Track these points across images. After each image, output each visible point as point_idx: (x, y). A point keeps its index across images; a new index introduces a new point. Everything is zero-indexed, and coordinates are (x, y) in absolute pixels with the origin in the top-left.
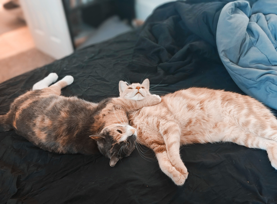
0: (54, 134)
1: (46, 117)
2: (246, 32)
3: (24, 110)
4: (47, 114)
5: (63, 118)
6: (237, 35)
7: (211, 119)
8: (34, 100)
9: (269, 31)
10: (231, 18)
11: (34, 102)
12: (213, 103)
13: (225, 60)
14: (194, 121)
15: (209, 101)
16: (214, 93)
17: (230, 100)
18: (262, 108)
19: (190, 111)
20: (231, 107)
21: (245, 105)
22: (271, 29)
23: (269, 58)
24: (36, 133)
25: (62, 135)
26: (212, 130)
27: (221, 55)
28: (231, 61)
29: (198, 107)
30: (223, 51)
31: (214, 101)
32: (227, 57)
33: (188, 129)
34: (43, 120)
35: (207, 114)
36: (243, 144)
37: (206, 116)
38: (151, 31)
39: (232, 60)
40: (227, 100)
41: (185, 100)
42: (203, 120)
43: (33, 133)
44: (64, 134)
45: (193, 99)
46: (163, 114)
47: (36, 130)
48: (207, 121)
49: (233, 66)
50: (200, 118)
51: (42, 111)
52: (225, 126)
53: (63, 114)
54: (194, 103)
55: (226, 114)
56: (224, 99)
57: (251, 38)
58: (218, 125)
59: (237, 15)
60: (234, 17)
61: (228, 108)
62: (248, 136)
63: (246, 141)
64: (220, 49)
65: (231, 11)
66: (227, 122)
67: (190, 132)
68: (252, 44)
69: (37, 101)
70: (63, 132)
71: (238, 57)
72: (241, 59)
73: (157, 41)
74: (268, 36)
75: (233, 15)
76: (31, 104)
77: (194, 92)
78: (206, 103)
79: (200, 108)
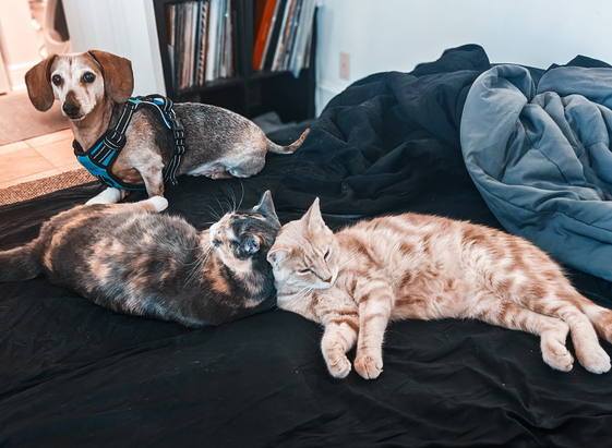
0: (123, 269)
1: (115, 241)
2: (519, 121)
3: (72, 231)
4: (118, 237)
5: (145, 244)
6: (500, 125)
7: (441, 272)
8: (92, 215)
9: (566, 123)
10: (489, 94)
11: (92, 219)
12: (445, 240)
13: (476, 171)
14: (414, 274)
15: (439, 237)
16: (449, 224)
17: (479, 239)
18: (544, 260)
19: (406, 256)
20: (480, 251)
21: (508, 251)
22: (571, 120)
23: (563, 170)
24: (93, 266)
25: (136, 274)
26: (442, 294)
27: (468, 161)
28: (486, 172)
29: (419, 247)
30: (472, 153)
31: (448, 236)
32: (478, 164)
33: (406, 292)
34: (110, 244)
35: (435, 260)
36: (496, 321)
37: (433, 265)
38: (334, 120)
39: (489, 170)
40: (473, 238)
41: (396, 234)
42: (427, 274)
43: (87, 268)
44: (141, 271)
45: (411, 233)
46: (363, 267)
47: (93, 263)
48: (435, 275)
49: (489, 181)
50: (423, 268)
51: (110, 232)
52: (467, 289)
53: (147, 239)
54: (412, 240)
55: (469, 264)
56: (466, 235)
57: (529, 131)
58: (454, 285)
59: (503, 91)
60: (496, 93)
61: (474, 251)
62: (507, 306)
63: (502, 315)
64: (467, 148)
65: (489, 81)
66: (473, 280)
67: (408, 297)
68: (529, 144)
69: (97, 218)
70: (140, 267)
71: (502, 166)
72: (508, 170)
73: (345, 137)
74: (565, 132)
75: (493, 90)
76: (85, 221)
77: (412, 220)
78: (433, 239)
79: (423, 249)
